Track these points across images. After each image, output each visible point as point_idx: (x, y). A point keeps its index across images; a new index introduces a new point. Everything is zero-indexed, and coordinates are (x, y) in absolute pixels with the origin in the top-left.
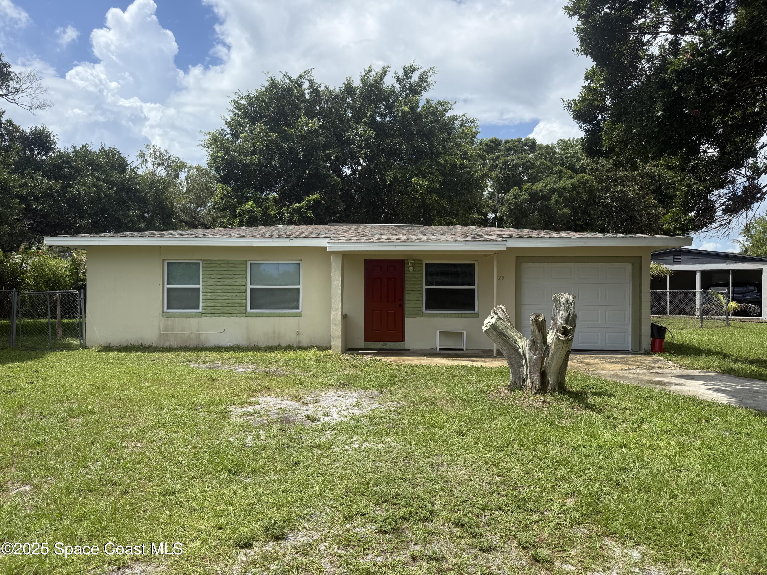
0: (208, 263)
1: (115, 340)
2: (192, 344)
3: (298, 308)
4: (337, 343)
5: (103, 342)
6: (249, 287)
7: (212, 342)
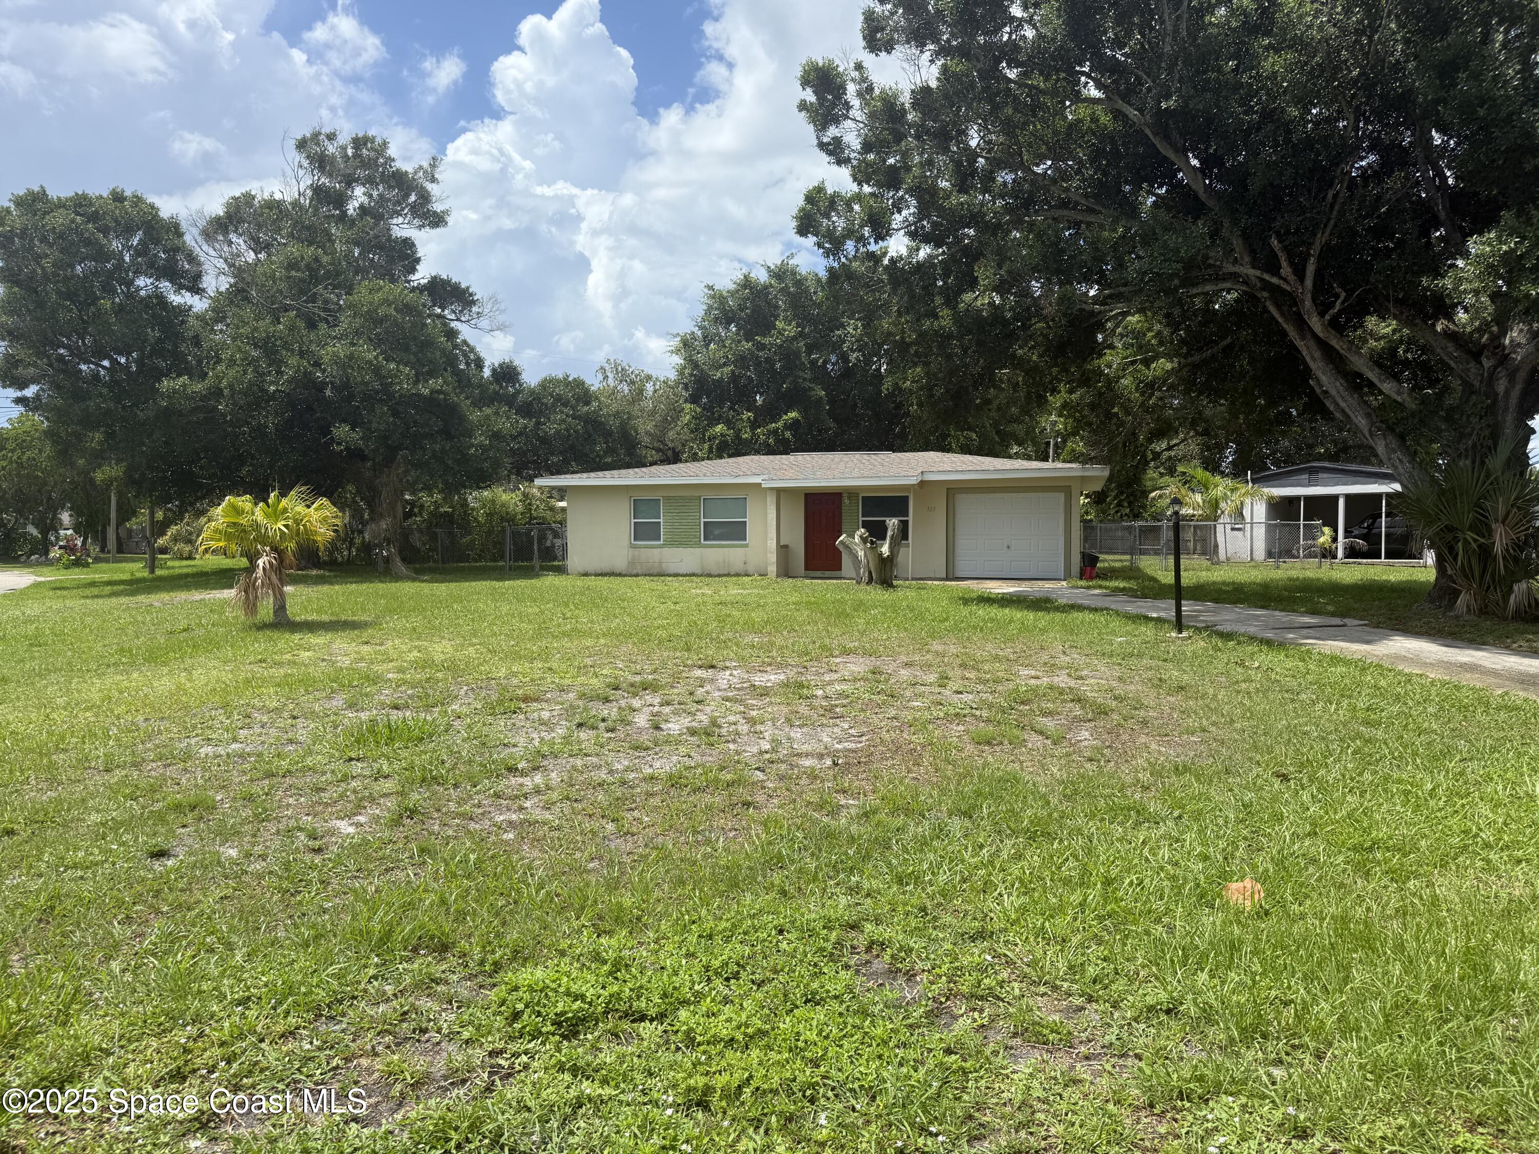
0: (667, 499)
1: (591, 567)
2: (655, 571)
3: (745, 539)
4: (772, 569)
5: (581, 570)
6: (703, 520)
7: (671, 572)
